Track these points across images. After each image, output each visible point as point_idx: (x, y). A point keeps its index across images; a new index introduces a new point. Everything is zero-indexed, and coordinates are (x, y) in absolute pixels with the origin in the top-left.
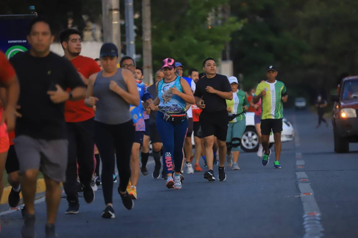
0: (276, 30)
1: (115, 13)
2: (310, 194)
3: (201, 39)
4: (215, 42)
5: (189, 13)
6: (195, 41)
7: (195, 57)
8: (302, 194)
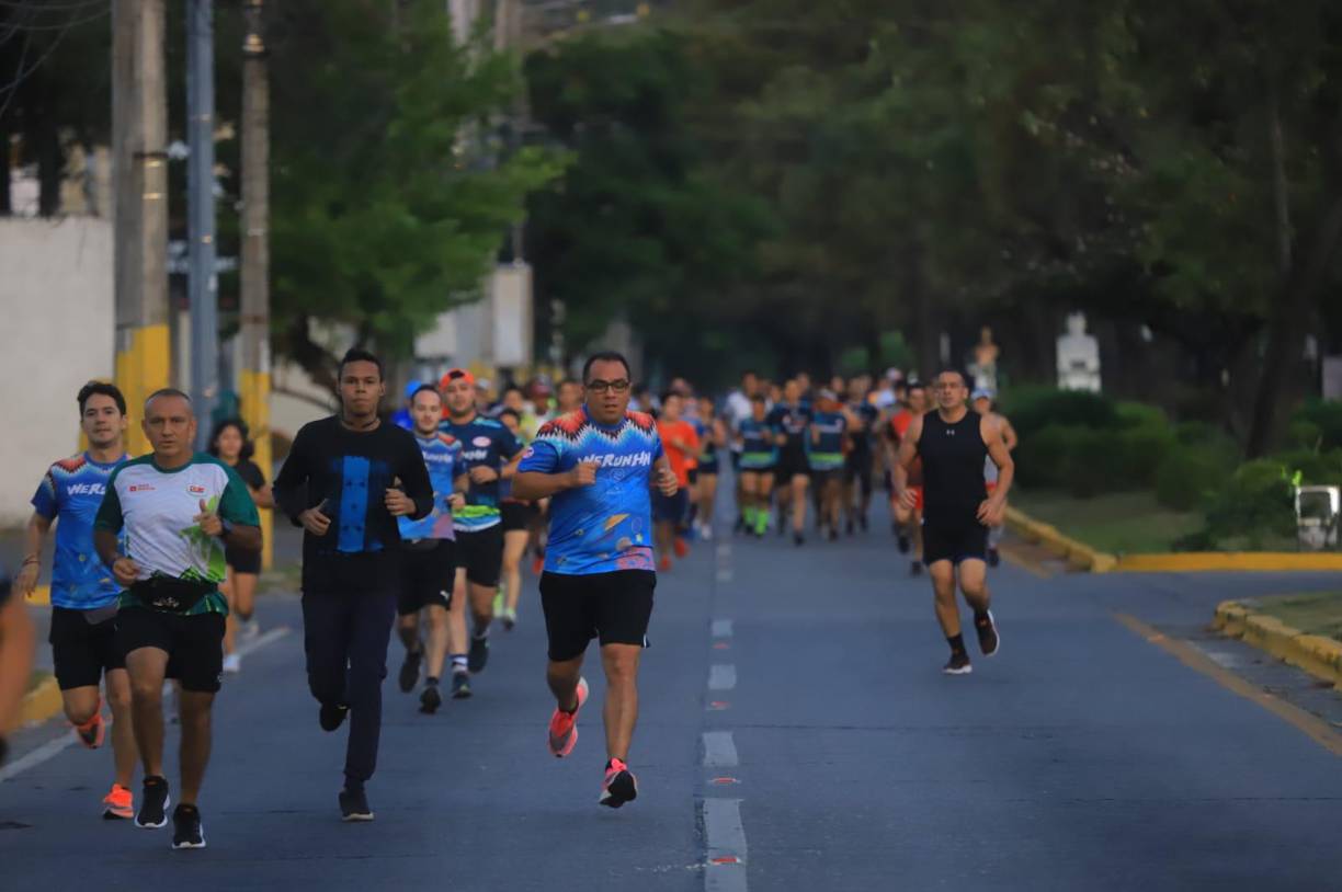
0: (671, 167)
1: (153, 165)
2: (735, 860)
3: (429, 213)
4: (473, 225)
5: (393, 130)
6: (411, 221)
7: (409, 270)
8: (709, 862)
